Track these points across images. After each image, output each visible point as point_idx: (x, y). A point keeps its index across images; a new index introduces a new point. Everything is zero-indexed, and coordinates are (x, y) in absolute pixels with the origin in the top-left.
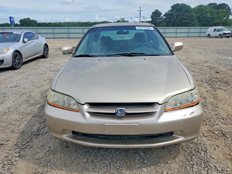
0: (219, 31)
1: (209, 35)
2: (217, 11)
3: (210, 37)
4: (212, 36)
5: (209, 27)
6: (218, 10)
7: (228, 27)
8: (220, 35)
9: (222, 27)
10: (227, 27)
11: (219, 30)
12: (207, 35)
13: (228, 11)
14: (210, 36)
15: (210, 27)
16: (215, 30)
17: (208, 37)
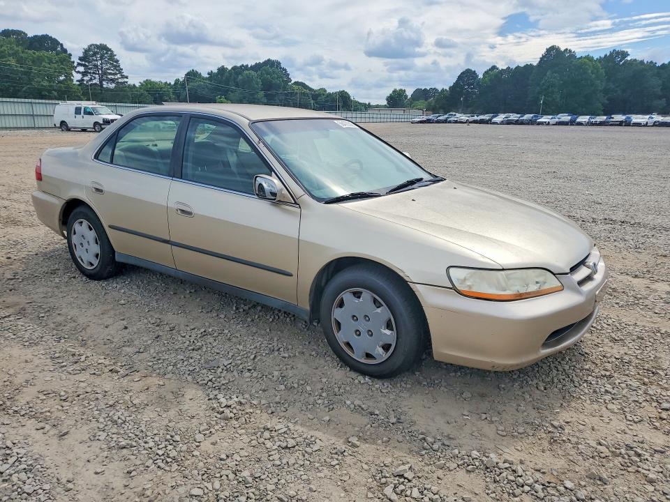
0: (90, 114)
1: (63, 123)
2: (34, 53)
3: (68, 130)
4: (75, 128)
5: (57, 102)
6: (37, 53)
7: (110, 104)
8: (96, 123)
9: (94, 102)
10: (107, 104)
11: (88, 110)
12: (58, 125)
13: (65, 60)
14: (67, 126)
15: (60, 102)
16: (78, 111)
17: (63, 130)
